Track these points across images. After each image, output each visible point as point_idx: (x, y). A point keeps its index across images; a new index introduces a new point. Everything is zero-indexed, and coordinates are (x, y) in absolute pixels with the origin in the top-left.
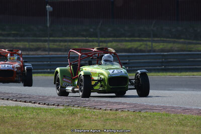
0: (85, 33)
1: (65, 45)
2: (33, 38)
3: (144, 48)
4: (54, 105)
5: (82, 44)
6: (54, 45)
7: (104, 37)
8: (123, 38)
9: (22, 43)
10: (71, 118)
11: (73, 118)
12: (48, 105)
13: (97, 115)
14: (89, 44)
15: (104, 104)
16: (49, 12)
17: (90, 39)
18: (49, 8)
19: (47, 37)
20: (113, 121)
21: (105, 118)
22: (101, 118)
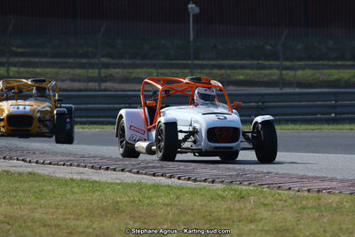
1: (221, 75)
2: (164, 62)
4: (205, 181)
5: (251, 72)
6: (201, 73)
8: (325, 63)
9: (144, 70)
10: (237, 206)
11: (242, 205)
12: (195, 180)
13: (285, 201)
14: (263, 71)
16: (194, 16)
17: (266, 63)
19: (189, 59)
20: (314, 210)
21: (300, 206)
22: (292, 205)
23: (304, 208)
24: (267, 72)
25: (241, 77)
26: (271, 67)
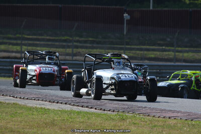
0: (162, 42)
1: (141, 54)
2: (109, 46)
4: (109, 110)
5: (158, 53)
6: (130, 53)
7: (181, 47)
9: (98, 50)
10: (119, 124)
11: (122, 124)
12: (104, 110)
13: (146, 122)
14: (165, 53)
15: (159, 111)
16: (127, 20)
17: (167, 48)
18: (126, 16)
19: (123, 45)
20: (160, 127)
21: (153, 125)
22: (149, 124)
23: (155, 126)
24: (167, 53)
25: (153, 56)
26: (169, 51)
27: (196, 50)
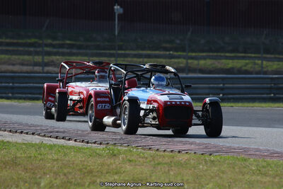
3: (251, 67)
4: (95, 143)
6: (124, 61)
7: (195, 52)
8: (222, 54)
10: (109, 162)
11: (112, 161)
12: (88, 143)
13: (147, 158)
14: (173, 60)
16: (119, 15)
17: (175, 53)
18: (117, 9)
19: (114, 49)
20: (166, 166)
21: (156, 162)
22: (150, 161)
23: (159, 164)
24: (176, 60)
26: (179, 57)
27: (217, 56)
